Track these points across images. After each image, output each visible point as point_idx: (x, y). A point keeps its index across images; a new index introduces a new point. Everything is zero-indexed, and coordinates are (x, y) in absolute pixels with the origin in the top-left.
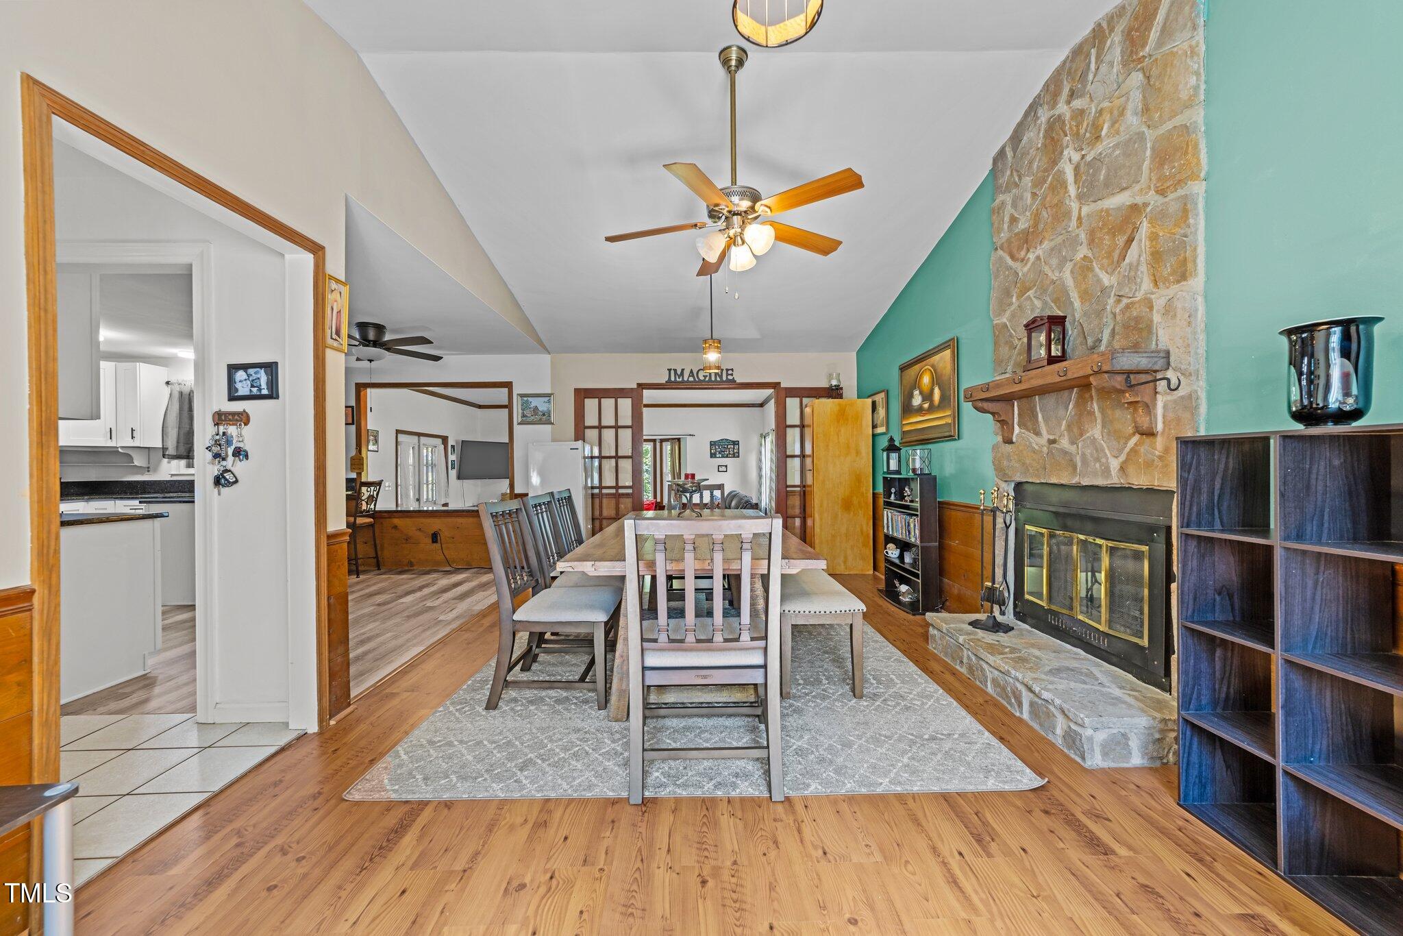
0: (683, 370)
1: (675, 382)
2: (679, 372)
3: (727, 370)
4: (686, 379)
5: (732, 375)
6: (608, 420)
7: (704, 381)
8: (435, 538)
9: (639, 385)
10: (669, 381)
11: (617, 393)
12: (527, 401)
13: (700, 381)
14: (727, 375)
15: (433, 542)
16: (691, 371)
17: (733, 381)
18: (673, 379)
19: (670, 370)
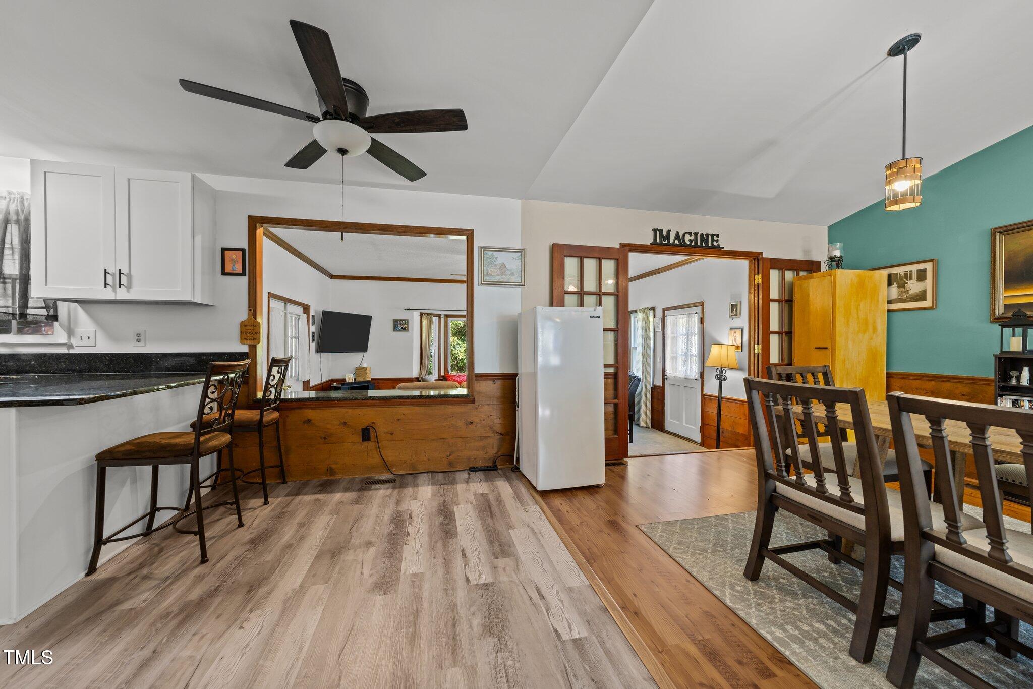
0: (669, 232)
1: (661, 244)
2: (665, 233)
3: (713, 235)
4: (671, 242)
5: (717, 241)
6: (590, 285)
7: (690, 245)
8: (366, 434)
9: (623, 245)
10: (654, 243)
11: (600, 254)
12: (492, 256)
13: (686, 245)
14: (713, 240)
15: (364, 440)
16: (678, 233)
17: (718, 247)
18: (658, 241)
19: (655, 231)
